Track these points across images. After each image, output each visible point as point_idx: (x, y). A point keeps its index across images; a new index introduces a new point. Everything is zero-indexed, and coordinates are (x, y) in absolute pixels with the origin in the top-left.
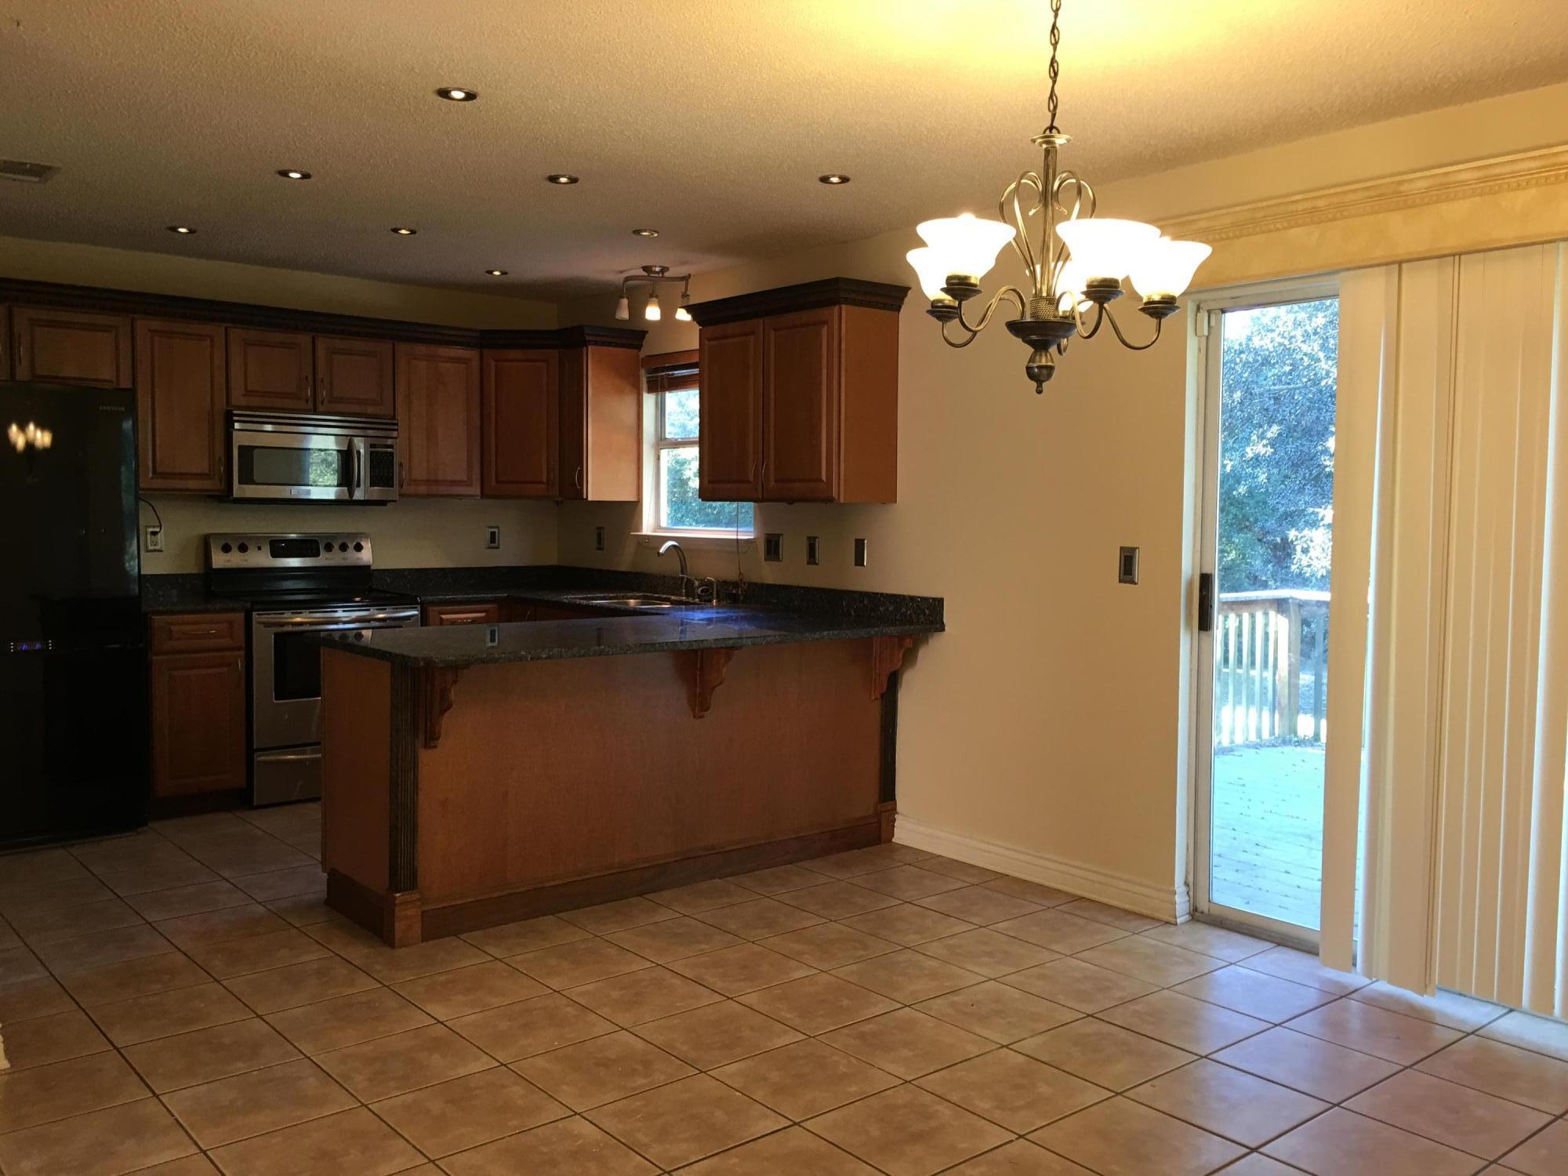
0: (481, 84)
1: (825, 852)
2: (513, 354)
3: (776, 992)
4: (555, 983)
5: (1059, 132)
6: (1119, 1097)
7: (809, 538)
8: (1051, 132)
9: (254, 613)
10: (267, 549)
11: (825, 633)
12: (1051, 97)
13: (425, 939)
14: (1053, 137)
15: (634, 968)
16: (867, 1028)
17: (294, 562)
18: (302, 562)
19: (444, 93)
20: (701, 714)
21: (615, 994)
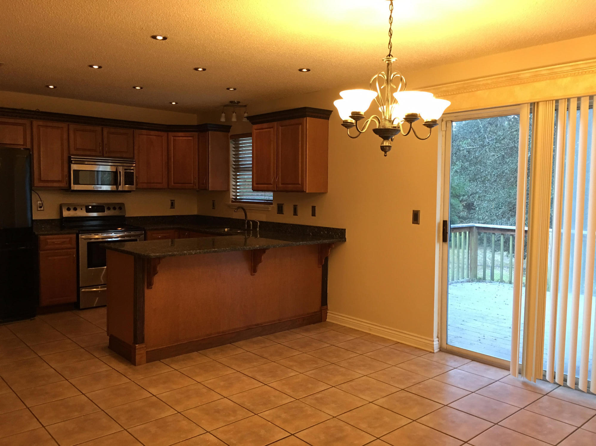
0: (169, 34)
1: (301, 326)
2: (180, 134)
3: (283, 382)
4: (198, 379)
5: (392, 57)
6: (415, 422)
7: (294, 206)
8: (389, 56)
9: (80, 235)
10: (84, 209)
11: (301, 243)
12: (389, 43)
13: (147, 362)
14: (390, 58)
15: (229, 372)
16: (319, 395)
17: (95, 214)
18: (98, 214)
19: (154, 37)
20: (253, 274)
21: (222, 383)
